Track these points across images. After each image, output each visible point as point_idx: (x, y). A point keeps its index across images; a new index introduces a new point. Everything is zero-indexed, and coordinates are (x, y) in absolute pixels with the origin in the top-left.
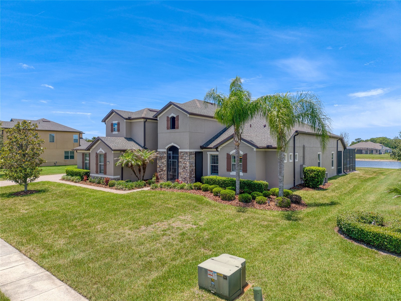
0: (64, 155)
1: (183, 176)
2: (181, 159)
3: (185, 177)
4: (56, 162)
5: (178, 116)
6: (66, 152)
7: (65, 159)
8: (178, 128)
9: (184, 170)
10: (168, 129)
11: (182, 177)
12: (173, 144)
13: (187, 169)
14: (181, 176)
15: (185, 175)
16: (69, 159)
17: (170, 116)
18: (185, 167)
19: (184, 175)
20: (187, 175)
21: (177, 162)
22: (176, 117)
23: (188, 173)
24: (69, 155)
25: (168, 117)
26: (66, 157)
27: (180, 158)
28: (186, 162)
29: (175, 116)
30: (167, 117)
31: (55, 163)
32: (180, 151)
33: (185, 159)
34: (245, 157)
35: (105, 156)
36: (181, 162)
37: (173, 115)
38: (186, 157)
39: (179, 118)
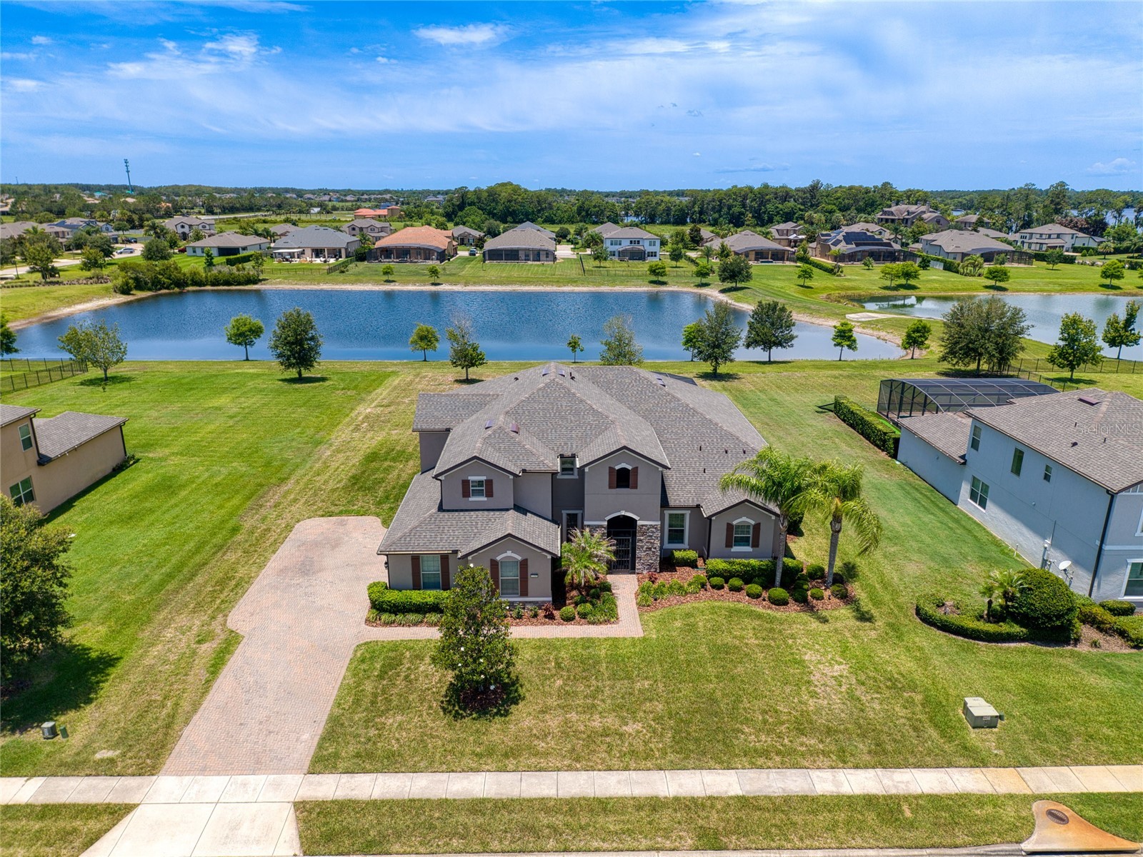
1: (646, 561)
2: (642, 535)
5: (636, 469)
6: (14, 490)
8: (636, 487)
9: (647, 553)
10: (610, 487)
12: (623, 513)
14: (642, 562)
15: (651, 559)
17: (617, 468)
18: (650, 549)
19: (649, 560)
20: (656, 560)
21: (631, 541)
22: (632, 470)
24: (22, 494)
25: (611, 469)
27: (638, 534)
28: (653, 541)
29: (630, 468)
30: (610, 467)
32: (639, 523)
33: (651, 536)
34: (757, 527)
35: (524, 565)
36: (641, 540)
37: (624, 465)
38: (653, 532)
39: (640, 471)
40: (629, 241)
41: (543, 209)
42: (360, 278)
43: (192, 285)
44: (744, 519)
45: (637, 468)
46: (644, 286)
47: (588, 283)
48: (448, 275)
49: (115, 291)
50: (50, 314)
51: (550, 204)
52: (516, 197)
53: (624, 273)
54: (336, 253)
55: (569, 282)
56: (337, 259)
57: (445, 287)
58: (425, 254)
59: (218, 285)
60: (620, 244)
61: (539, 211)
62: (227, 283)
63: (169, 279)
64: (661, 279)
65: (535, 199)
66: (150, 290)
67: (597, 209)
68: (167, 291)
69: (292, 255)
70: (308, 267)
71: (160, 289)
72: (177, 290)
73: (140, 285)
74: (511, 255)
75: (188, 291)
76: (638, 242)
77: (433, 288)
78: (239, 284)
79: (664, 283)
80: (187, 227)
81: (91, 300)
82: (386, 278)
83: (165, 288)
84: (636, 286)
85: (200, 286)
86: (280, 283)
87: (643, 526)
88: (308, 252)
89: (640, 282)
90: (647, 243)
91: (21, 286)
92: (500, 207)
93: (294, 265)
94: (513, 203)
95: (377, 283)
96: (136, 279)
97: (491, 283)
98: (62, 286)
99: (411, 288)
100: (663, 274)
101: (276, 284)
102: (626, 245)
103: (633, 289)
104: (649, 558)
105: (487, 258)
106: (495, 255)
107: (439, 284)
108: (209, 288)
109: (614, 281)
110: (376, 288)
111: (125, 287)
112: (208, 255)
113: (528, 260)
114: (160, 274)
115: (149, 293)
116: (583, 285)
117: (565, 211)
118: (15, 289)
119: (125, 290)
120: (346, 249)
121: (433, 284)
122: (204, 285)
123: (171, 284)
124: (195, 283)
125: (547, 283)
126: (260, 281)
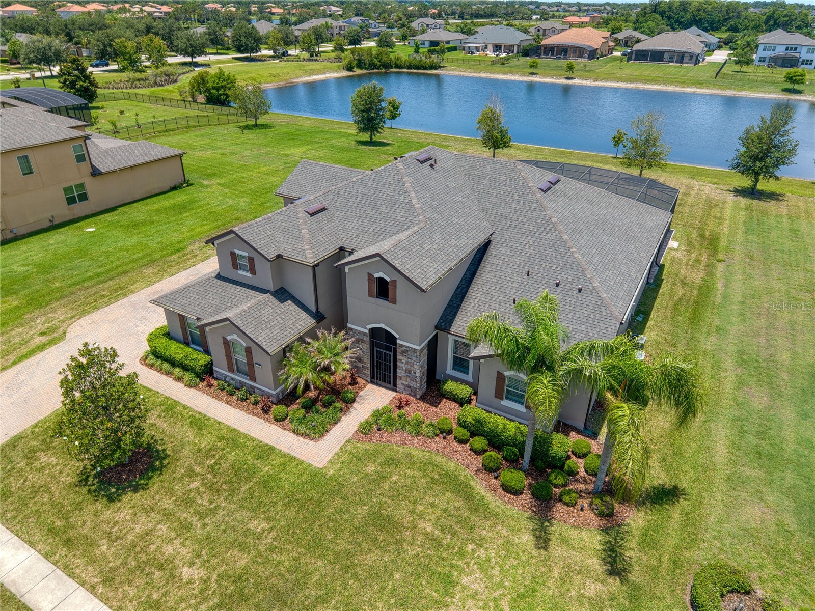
0: (63, 196)
2: (402, 356)
4: (53, 217)
5: (394, 282)
6: (67, 190)
7: (69, 204)
8: (394, 302)
9: (407, 375)
10: (370, 295)
11: (404, 384)
12: (383, 326)
14: (402, 383)
16: (77, 202)
17: (375, 276)
21: (392, 356)
22: (390, 281)
24: (76, 194)
26: (71, 201)
27: (398, 352)
29: (388, 279)
30: (369, 274)
31: (50, 220)
32: (399, 341)
36: (401, 360)
37: (382, 275)
39: (397, 285)
40: (785, 47)
41: (729, 18)
42: (513, 69)
43: (395, 68)
46: (774, 93)
47: (714, 86)
48: (588, 71)
49: (344, 69)
50: (293, 81)
51: (738, 13)
52: (706, 6)
53: (760, 79)
54: (509, 49)
55: (694, 84)
56: (508, 54)
57: (577, 81)
58: (580, 52)
59: (411, 69)
60: (774, 50)
61: (725, 20)
62: (418, 68)
63: (380, 62)
64: (797, 87)
65: (724, 9)
66: (366, 69)
67: (787, 18)
68: (377, 71)
69: (477, 49)
70: (484, 59)
71: (373, 69)
72: (383, 70)
73: (360, 65)
74: (657, 56)
75: (392, 72)
76: (796, 49)
77: (566, 82)
78: (425, 68)
79: (799, 92)
80: (425, 26)
81: (325, 73)
82: (531, 70)
83: (377, 69)
84: (764, 92)
85: (400, 69)
86: (453, 70)
87: (404, 346)
88: (490, 47)
89: (772, 88)
90: (805, 50)
91: (293, 61)
92: (688, 16)
93: (476, 57)
94: (701, 13)
95: (523, 75)
96: (359, 60)
97: (619, 80)
98: (317, 62)
99: (548, 80)
100: (801, 82)
101: (450, 70)
102: (780, 51)
103: (761, 95)
105: (633, 57)
106: (642, 56)
107: (572, 78)
108: (405, 70)
109: (743, 86)
110: (520, 79)
111: (349, 66)
112: (416, 47)
113: (671, 62)
114: (375, 57)
115: (365, 71)
116: (708, 87)
117: (753, 21)
118: (289, 62)
119: (349, 68)
120: (519, 46)
121: (568, 78)
122: (402, 68)
123: (381, 65)
124: (397, 66)
125: (671, 83)
126: (440, 67)
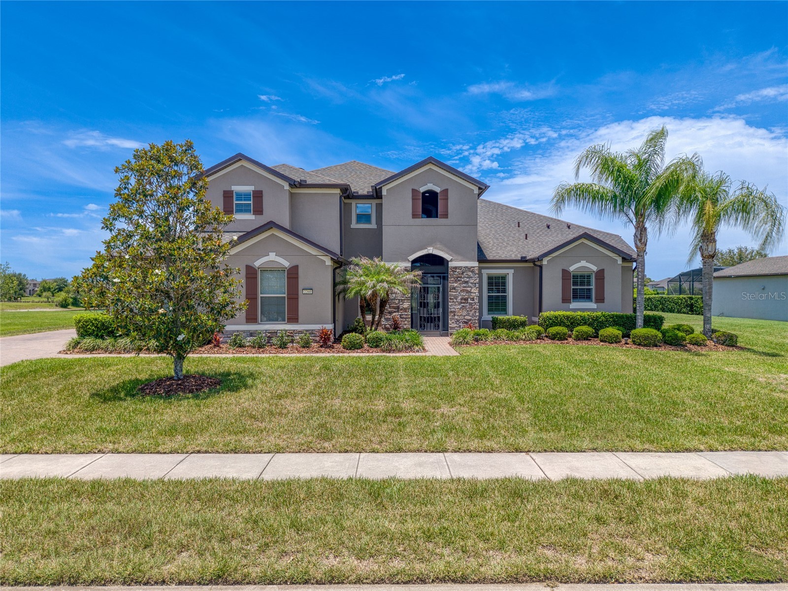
1: (462, 317)
2: (456, 282)
3: (467, 320)
5: (446, 192)
8: (446, 216)
9: (463, 306)
10: (414, 216)
11: (458, 321)
12: (431, 250)
13: (472, 303)
14: (456, 319)
15: (468, 315)
17: (422, 189)
18: (466, 299)
19: (465, 316)
20: (473, 316)
21: (441, 289)
22: (440, 192)
23: (475, 312)
25: (414, 191)
27: (451, 279)
28: (469, 289)
29: (438, 189)
30: (413, 189)
32: (451, 264)
33: (466, 282)
34: (600, 275)
35: (293, 274)
36: (454, 288)
37: (430, 186)
38: (469, 277)
39: (450, 194)
44: (583, 263)
45: (447, 190)
87: (456, 268)
104: (465, 313)
